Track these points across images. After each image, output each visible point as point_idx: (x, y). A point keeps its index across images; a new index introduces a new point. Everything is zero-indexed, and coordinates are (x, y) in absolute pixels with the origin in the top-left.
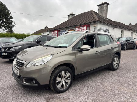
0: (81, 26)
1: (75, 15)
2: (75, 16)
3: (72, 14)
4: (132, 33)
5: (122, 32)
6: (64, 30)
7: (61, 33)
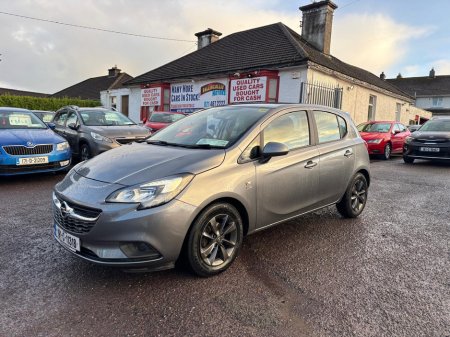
0: (249, 72)
1: (220, 34)
2: (220, 37)
3: (209, 32)
4: (398, 104)
5: (372, 99)
6: (188, 84)
7: (175, 94)
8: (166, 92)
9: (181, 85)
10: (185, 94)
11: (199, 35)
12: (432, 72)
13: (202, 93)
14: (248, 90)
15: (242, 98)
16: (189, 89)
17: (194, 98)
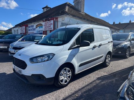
0: (47, 19)
8: (27, 28)
11: (43, 8)
12: (130, 21)
13: (36, 28)
14: (48, 25)
15: (46, 29)
16: (33, 26)
17: (34, 30)
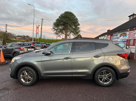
0: (132, 29)
3: (133, 15)
7: (114, 37)
8: (112, 37)
9: (115, 34)
10: (116, 37)
13: (120, 37)
14: (132, 35)
15: (130, 38)
16: (117, 35)
17: (118, 38)
